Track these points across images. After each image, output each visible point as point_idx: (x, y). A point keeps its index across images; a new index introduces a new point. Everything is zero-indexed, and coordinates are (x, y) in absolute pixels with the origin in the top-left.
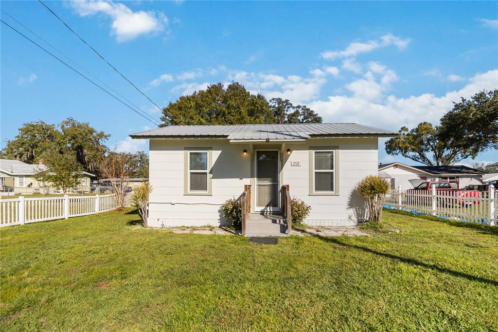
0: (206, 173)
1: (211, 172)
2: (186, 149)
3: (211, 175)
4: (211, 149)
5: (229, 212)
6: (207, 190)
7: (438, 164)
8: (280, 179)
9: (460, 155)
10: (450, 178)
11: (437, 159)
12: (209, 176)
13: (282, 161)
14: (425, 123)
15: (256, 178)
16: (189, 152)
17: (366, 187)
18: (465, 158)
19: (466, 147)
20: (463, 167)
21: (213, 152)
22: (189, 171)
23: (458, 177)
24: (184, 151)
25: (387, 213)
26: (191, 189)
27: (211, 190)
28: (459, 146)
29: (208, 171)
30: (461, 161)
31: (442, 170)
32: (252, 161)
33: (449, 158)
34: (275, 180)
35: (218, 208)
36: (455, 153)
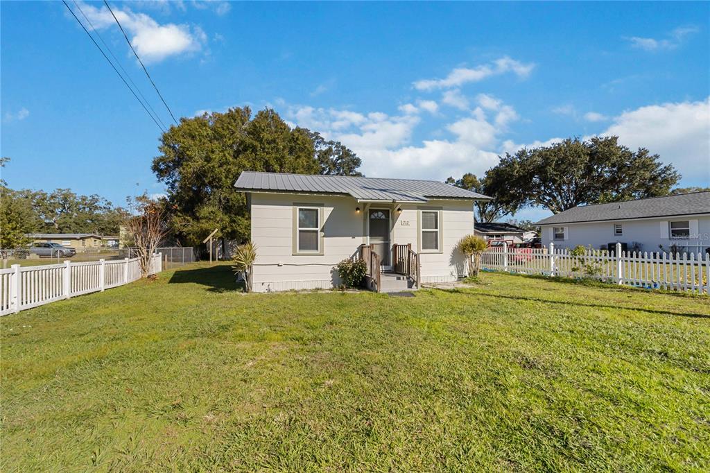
0: (317, 232)
1: (322, 231)
2: (295, 204)
3: (323, 234)
4: (322, 205)
5: (348, 271)
6: (317, 249)
7: (482, 220)
8: (391, 238)
9: (501, 211)
10: (497, 236)
11: (481, 216)
12: (320, 234)
13: (393, 219)
14: (469, 174)
15: (368, 237)
16: (298, 208)
17: (467, 245)
18: (506, 214)
19: (508, 203)
20: (506, 225)
21: (325, 208)
22: (298, 229)
23: (503, 235)
24: (292, 207)
25: (482, 273)
26: (301, 248)
27: (322, 250)
28: (501, 203)
29: (319, 229)
30: (502, 218)
31: (489, 228)
32: (365, 220)
33: (492, 214)
34: (387, 238)
35: (330, 268)
36: (497, 209)
